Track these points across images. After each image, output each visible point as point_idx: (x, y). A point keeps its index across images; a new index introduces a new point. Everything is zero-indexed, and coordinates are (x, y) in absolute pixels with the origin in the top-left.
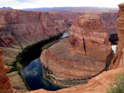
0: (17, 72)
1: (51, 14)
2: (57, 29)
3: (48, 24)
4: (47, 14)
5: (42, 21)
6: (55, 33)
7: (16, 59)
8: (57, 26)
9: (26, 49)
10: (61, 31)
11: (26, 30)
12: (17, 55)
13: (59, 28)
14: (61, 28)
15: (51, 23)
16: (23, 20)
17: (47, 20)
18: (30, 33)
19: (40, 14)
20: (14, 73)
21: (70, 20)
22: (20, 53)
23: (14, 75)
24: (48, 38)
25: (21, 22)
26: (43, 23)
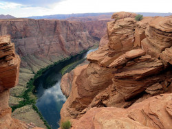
0: (31, 106)
1: (71, 24)
2: (80, 44)
3: (67, 37)
4: (65, 23)
5: (58, 34)
6: (78, 50)
7: (27, 87)
8: (80, 40)
9: (38, 73)
10: (85, 46)
11: (37, 46)
12: (28, 82)
13: (82, 42)
14: (84, 43)
15: (72, 36)
16: (33, 32)
17: (65, 31)
18: (42, 50)
19: (56, 23)
20: (26, 107)
21: (97, 31)
22: (31, 79)
23: (27, 111)
24: (67, 57)
25: (31, 36)
26: (61, 36)
